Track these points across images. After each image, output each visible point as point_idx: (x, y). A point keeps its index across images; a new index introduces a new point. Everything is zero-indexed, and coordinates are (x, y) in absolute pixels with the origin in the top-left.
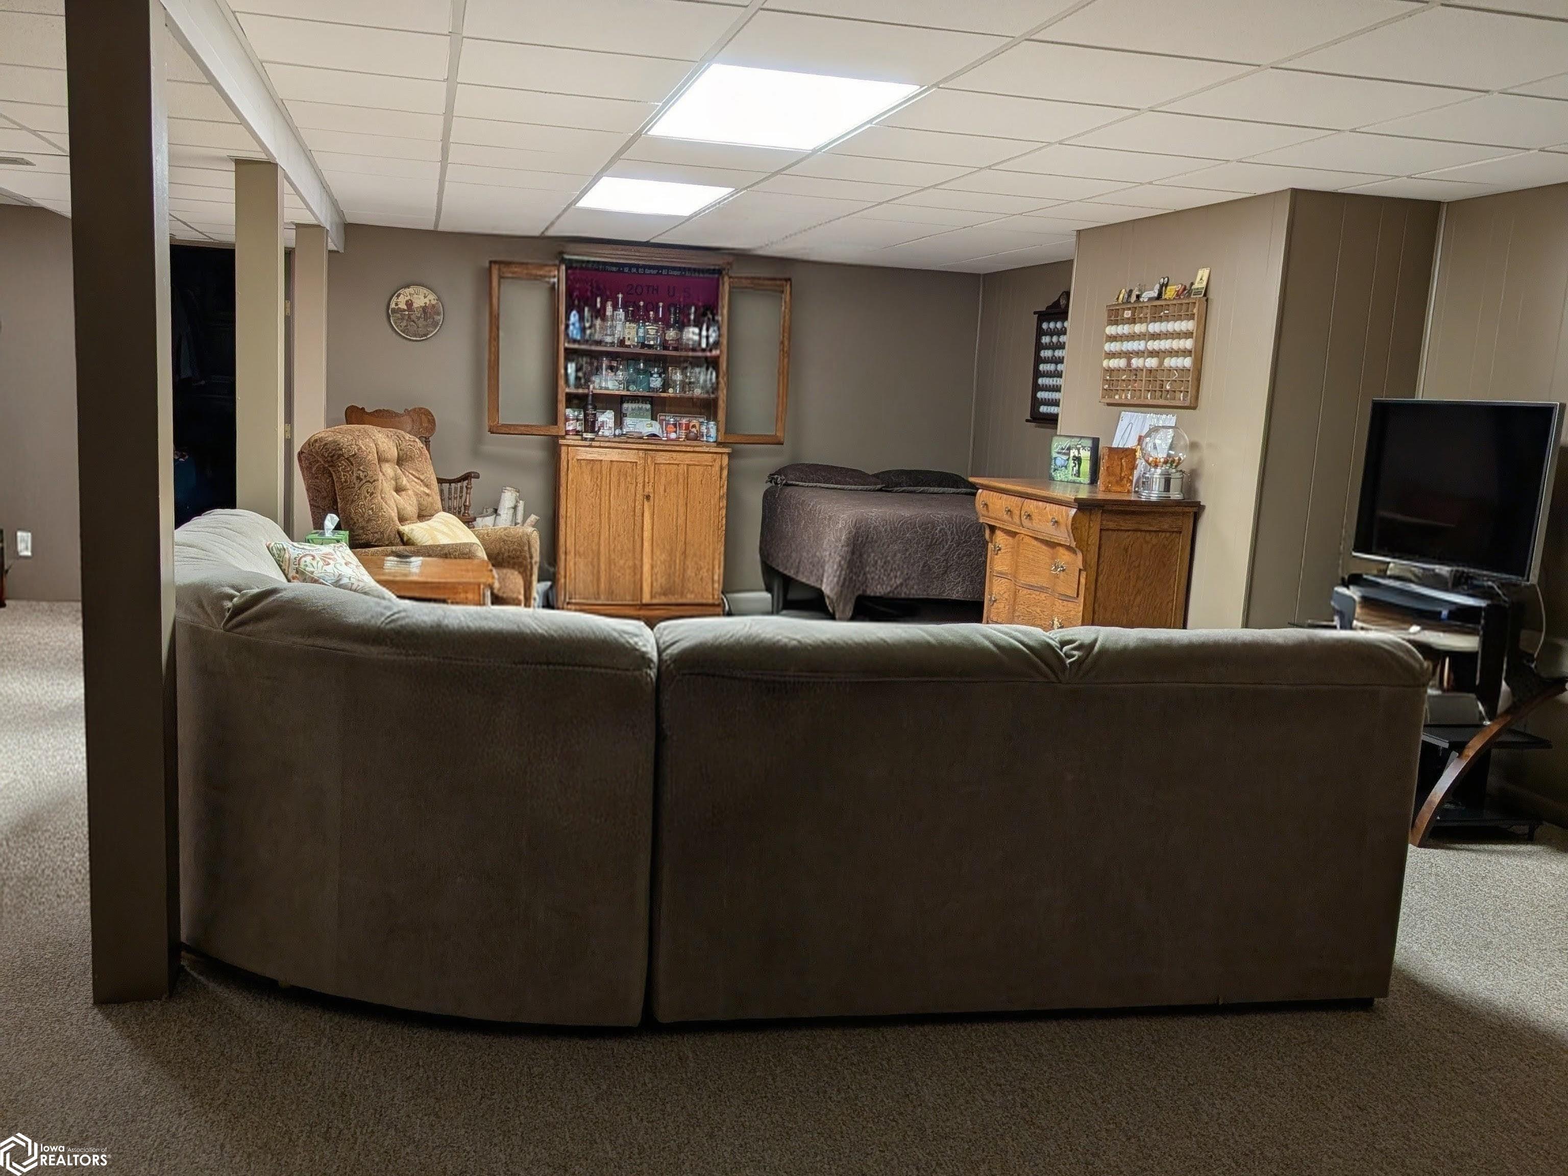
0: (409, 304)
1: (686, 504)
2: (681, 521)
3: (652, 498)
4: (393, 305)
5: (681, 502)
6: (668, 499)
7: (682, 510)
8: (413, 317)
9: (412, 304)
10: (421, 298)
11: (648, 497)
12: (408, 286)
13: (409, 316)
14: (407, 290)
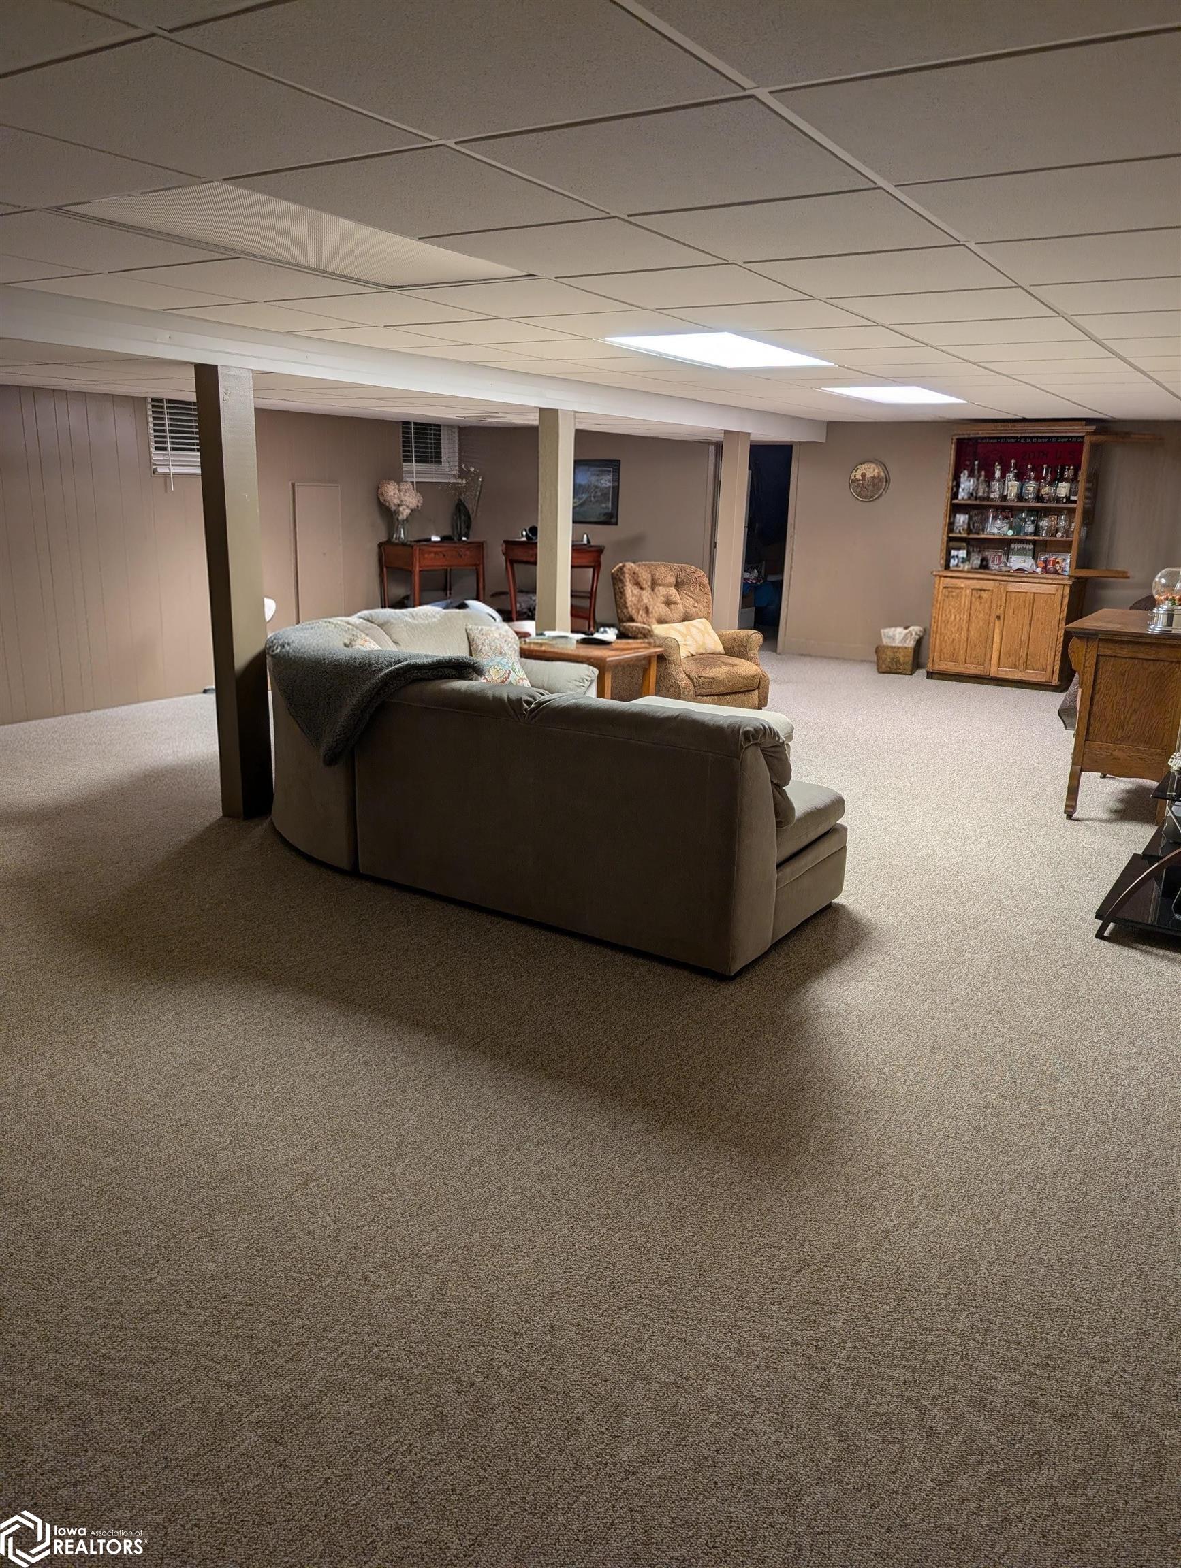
0: (863, 476)
1: (1030, 624)
2: (1025, 637)
3: (1002, 618)
4: (853, 477)
5: (1026, 622)
6: (1015, 620)
7: (1026, 629)
8: (865, 485)
9: (865, 476)
10: (871, 471)
11: (998, 617)
12: (864, 463)
13: (863, 484)
14: (863, 466)
